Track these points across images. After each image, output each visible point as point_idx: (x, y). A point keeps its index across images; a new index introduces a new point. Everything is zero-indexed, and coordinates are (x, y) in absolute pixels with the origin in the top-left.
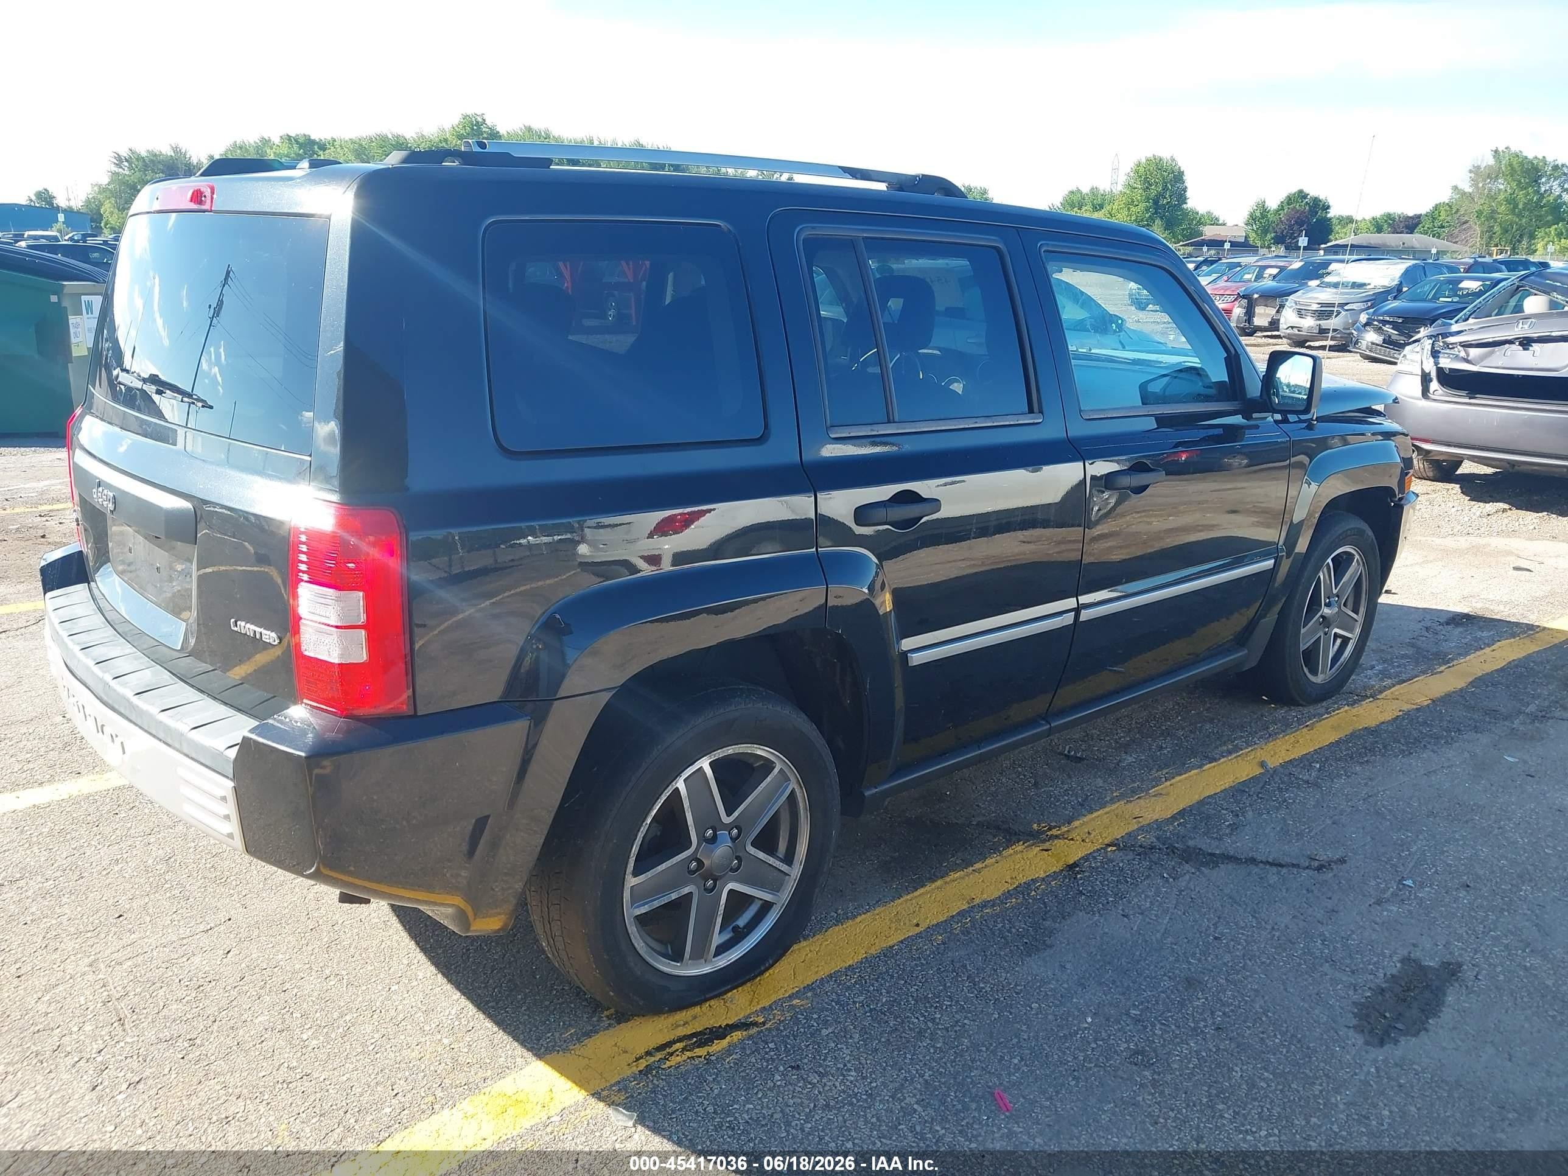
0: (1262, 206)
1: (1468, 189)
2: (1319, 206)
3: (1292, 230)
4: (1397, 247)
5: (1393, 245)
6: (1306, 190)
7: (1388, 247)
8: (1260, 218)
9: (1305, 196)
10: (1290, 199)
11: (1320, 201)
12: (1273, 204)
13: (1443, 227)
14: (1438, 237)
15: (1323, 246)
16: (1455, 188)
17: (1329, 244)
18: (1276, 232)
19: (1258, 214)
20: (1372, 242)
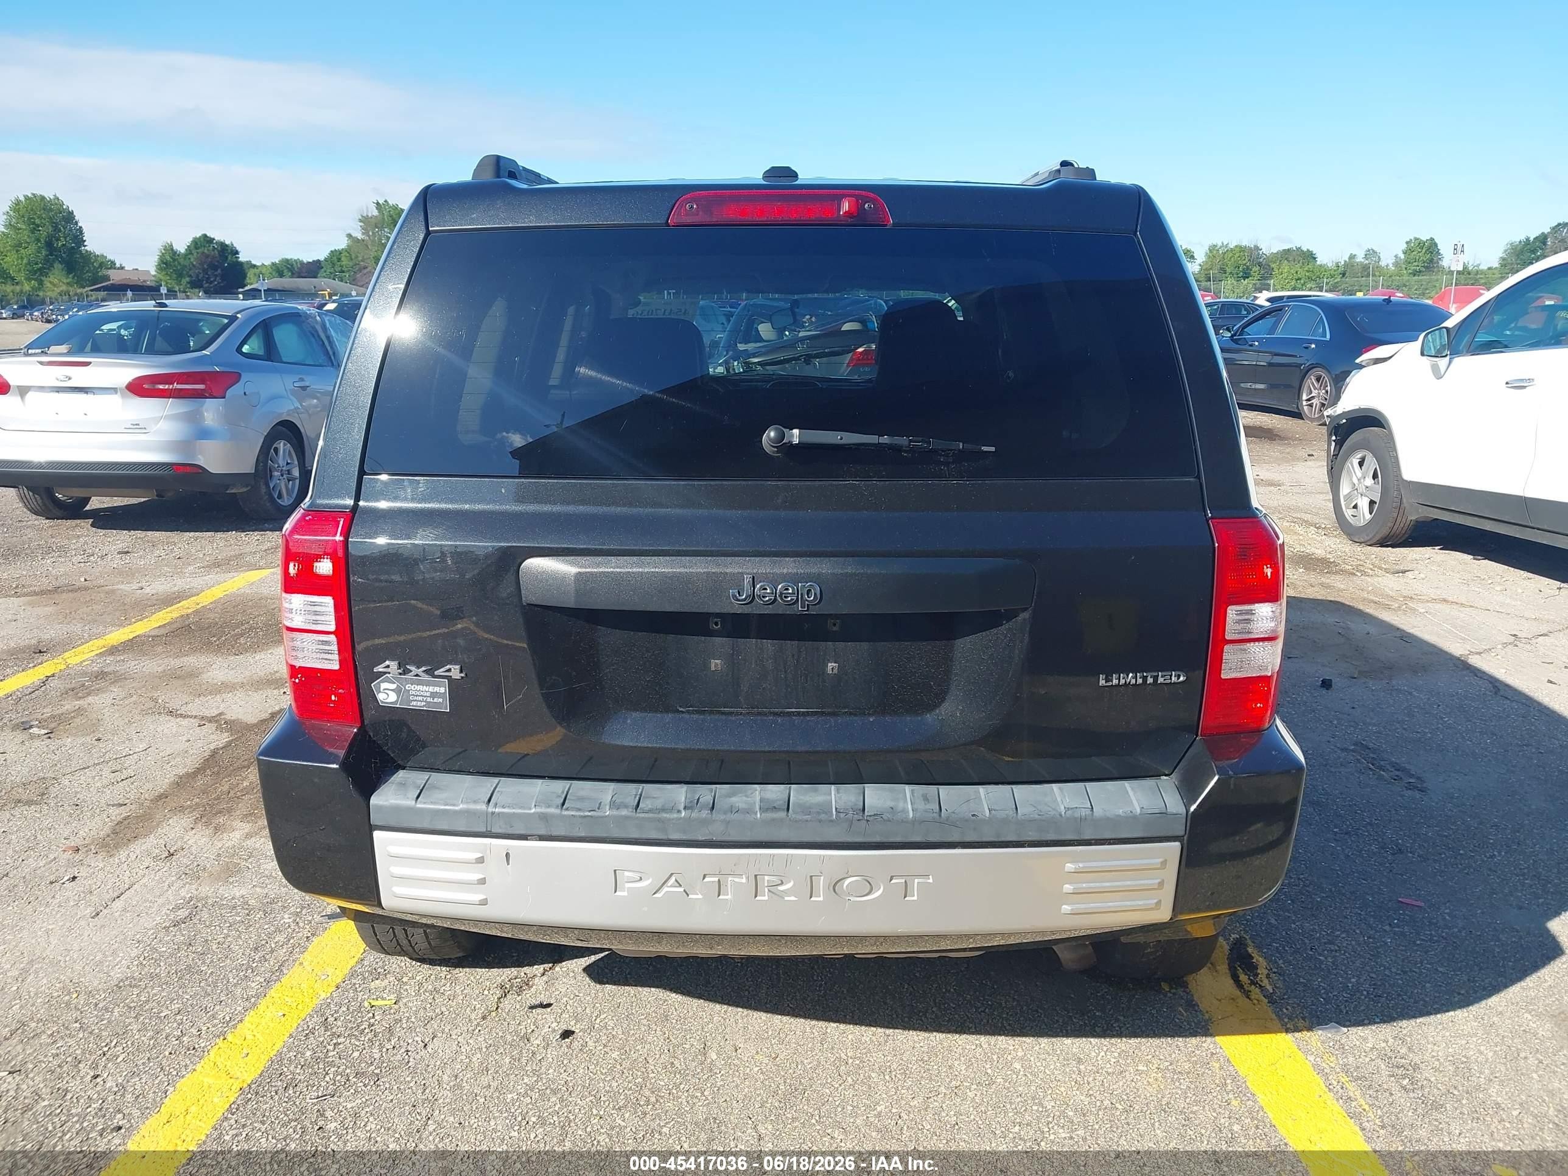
0: (169, 250)
1: (359, 235)
2: (227, 252)
3: (207, 274)
4: (310, 290)
5: (306, 288)
6: (210, 234)
7: (301, 290)
8: (169, 261)
9: (211, 240)
10: (196, 243)
11: (227, 246)
12: (181, 247)
13: (343, 272)
14: (342, 281)
15: (240, 290)
16: (349, 236)
17: (246, 288)
18: (190, 276)
19: (168, 258)
20: (286, 286)
